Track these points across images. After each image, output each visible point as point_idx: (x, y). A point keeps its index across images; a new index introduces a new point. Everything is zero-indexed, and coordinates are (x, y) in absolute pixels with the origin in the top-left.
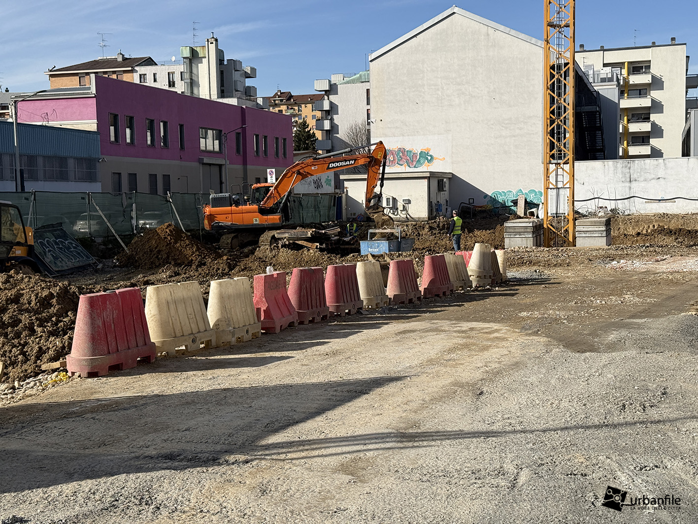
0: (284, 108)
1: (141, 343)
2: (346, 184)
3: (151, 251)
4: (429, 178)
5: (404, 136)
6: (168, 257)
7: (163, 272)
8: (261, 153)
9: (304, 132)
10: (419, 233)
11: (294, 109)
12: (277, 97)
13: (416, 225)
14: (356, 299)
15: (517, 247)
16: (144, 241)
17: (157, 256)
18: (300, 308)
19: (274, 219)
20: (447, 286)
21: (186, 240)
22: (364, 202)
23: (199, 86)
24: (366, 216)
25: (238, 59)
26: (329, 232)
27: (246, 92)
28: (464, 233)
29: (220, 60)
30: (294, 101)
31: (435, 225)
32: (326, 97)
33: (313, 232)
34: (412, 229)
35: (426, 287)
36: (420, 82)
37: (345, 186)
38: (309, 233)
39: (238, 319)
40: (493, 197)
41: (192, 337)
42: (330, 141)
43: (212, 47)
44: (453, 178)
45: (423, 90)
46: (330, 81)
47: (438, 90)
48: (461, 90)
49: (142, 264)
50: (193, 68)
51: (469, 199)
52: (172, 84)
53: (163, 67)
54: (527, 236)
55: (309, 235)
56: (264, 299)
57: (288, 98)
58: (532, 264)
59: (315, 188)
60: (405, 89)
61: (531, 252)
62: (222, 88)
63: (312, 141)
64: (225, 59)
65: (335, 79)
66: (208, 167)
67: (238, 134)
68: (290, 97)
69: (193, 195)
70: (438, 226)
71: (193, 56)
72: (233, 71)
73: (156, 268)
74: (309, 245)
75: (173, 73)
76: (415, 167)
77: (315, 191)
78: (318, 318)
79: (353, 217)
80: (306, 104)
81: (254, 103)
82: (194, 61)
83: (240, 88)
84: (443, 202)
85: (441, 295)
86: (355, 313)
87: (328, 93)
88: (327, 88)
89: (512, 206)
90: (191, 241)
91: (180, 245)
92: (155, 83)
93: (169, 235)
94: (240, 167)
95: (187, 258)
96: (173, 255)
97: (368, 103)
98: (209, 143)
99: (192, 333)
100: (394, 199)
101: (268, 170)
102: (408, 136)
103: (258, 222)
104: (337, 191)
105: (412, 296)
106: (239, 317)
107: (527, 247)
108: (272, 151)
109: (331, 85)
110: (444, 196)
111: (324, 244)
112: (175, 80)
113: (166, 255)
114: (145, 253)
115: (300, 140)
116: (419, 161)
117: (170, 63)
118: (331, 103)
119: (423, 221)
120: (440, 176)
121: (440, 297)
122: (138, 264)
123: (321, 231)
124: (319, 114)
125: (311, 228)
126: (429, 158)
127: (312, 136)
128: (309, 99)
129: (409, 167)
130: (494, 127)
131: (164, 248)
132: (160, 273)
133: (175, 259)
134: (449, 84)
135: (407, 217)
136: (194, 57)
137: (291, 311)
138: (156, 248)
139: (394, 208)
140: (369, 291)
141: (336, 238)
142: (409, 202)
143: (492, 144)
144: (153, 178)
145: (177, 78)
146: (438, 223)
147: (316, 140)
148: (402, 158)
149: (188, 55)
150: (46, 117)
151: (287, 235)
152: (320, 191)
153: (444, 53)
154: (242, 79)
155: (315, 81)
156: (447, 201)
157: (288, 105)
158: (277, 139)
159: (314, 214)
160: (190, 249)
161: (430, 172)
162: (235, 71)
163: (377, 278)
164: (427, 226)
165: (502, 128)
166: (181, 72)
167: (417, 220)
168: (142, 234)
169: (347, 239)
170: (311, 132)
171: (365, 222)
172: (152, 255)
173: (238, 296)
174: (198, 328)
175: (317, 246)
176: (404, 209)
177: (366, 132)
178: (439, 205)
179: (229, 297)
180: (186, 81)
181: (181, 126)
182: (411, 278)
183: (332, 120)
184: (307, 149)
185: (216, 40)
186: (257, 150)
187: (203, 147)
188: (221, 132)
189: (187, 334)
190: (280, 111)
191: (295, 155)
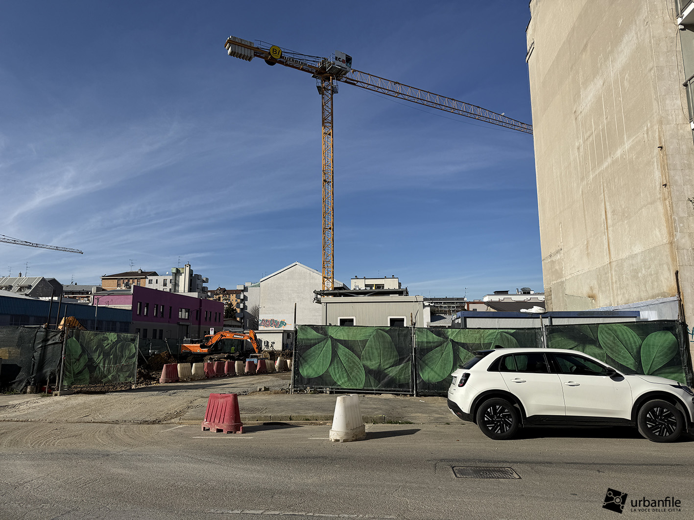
0: (221, 296)
1: (177, 377)
3: (158, 363)
4: (283, 333)
5: (277, 314)
8: (208, 320)
9: (230, 308)
11: (226, 297)
12: (218, 290)
14: (234, 371)
16: (155, 359)
18: (217, 372)
19: (206, 350)
20: (265, 369)
23: (179, 286)
25: (200, 274)
27: (202, 289)
29: (191, 274)
30: (226, 292)
32: (242, 293)
35: (258, 370)
36: (282, 292)
39: (199, 373)
42: (243, 313)
43: (188, 269)
46: (244, 286)
47: (289, 295)
50: (177, 278)
52: (165, 285)
53: (161, 277)
56: (207, 369)
57: (224, 291)
60: (275, 294)
62: (191, 288)
63: (234, 313)
64: (194, 274)
65: (247, 284)
66: (182, 326)
67: (197, 311)
68: (224, 290)
70: (286, 354)
74: (225, 360)
75: (166, 280)
76: (278, 328)
80: (232, 294)
81: (206, 295)
83: (200, 287)
84: (289, 343)
85: (260, 372)
87: (243, 291)
88: (243, 289)
92: (157, 284)
94: (197, 326)
98: (183, 314)
100: (267, 342)
101: (211, 329)
103: (197, 351)
108: (213, 319)
109: (244, 288)
112: (167, 283)
114: (155, 363)
115: (228, 312)
116: (280, 325)
117: (166, 275)
118: (245, 296)
119: (279, 351)
120: (288, 332)
124: (238, 300)
126: (285, 324)
127: (234, 310)
128: (234, 292)
129: (276, 327)
135: (272, 350)
136: (178, 273)
137: (214, 373)
139: (267, 346)
140: (238, 369)
142: (274, 343)
144: (155, 331)
145: (168, 282)
147: (236, 312)
148: (272, 324)
149: (175, 272)
150: (108, 303)
153: (292, 280)
154: (201, 283)
155: (238, 285)
156: (291, 343)
157: (223, 295)
158: (216, 313)
161: (284, 330)
162: (198, 279)
166: (170, 279)
167: (277, 351)
168: (153, 356)
170: (234, 308)
173: (200, 368)
174: (190, 375)
176: (272, 346)
177: (258, 309)
178: (287, 344)
179: (198, 367)
180: (172, 284)
181: (171, 307)
183: (244, 304)
184: (231, 317)
185: (190, 265)
186: (206, 318)
187: (180, 317)
188: (189, 310)
189: (187, 375)
190: (219, 297)
191: (224, 320)
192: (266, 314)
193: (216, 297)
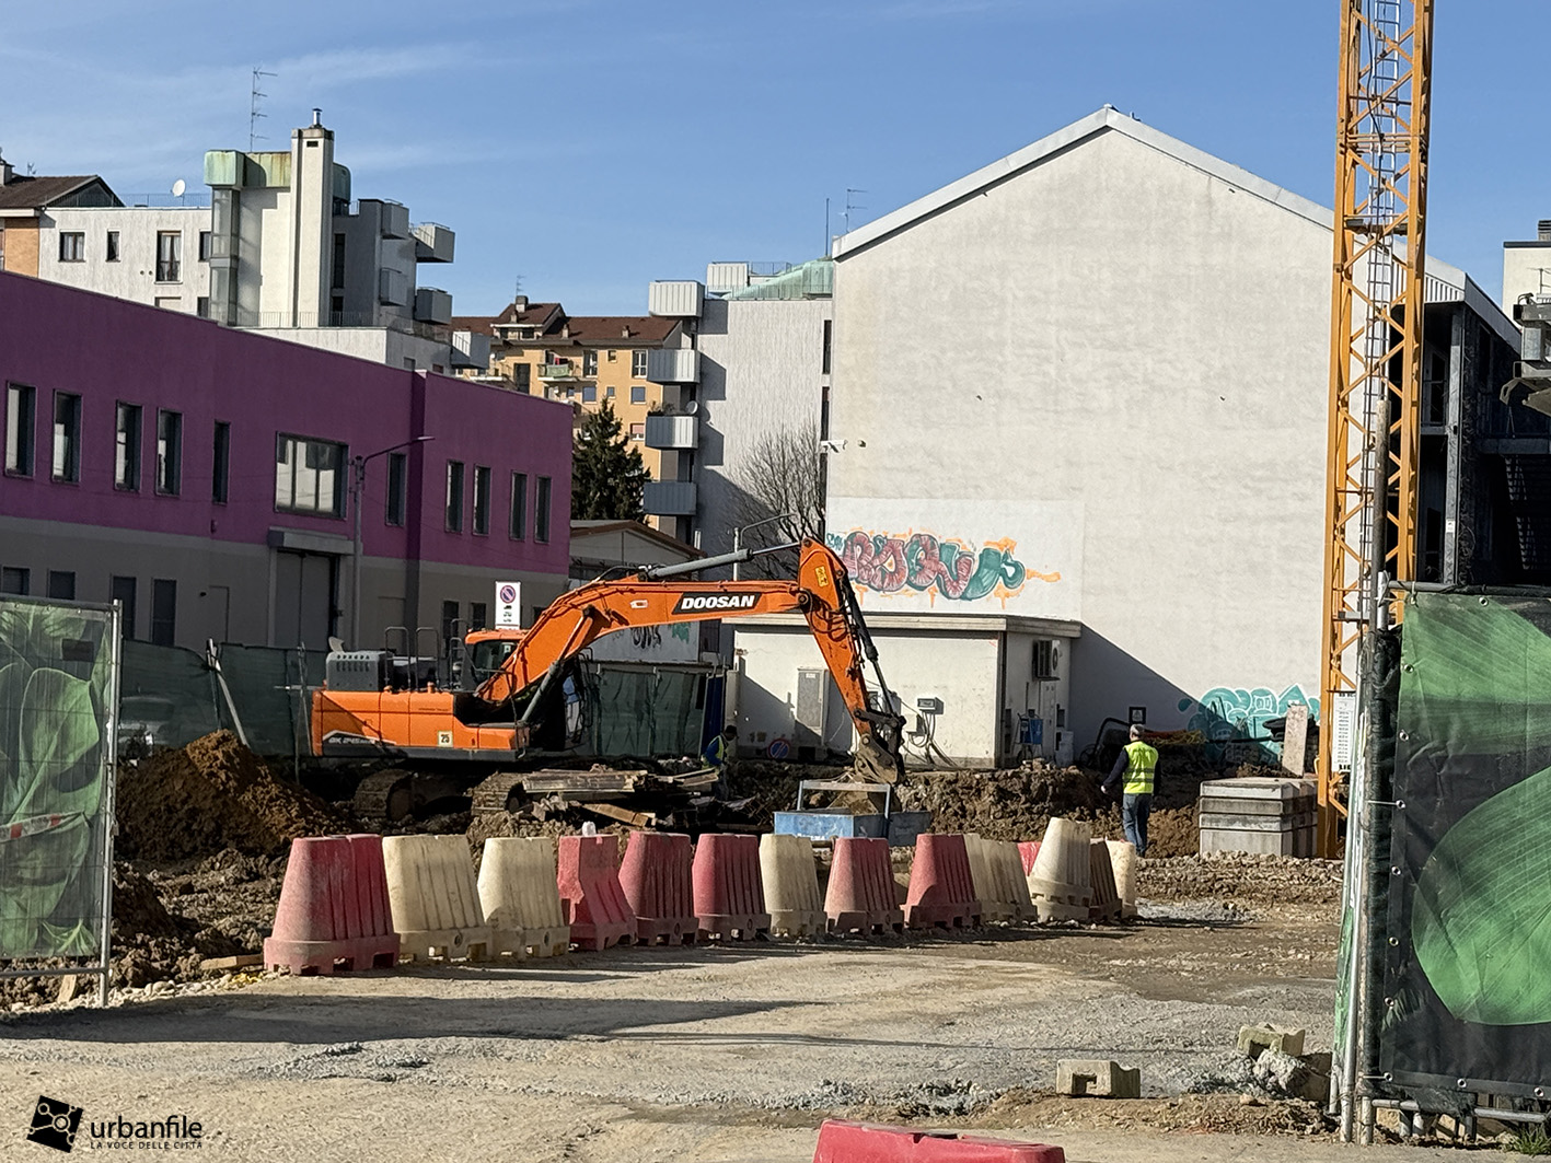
0: (534, 357)
1: (380, 930)
2: (741, 640)
4: (1003, 637)
5: (931, 497)
6: (218, 830)
7: (213, 868)
8: (469, 522)
9: (603, 448)
10: (963, 808)
11: (571, 364)
12: (514, 318)
13: (956, 781)
14: (757, 909)
15: (1218, 853)
16: (151, 782)
17: (189, 826)
18: (642, 911)
19: (495, 737)
20: (966, 905)
21: (269, 783)
22: (794, 701)
23: (257, 281)
24: (798, 745)
25: (397, 200)
26: (685, 780)
27: (414, 309)
28: (1107, 816)
29: (335, 198)
30: (570, 335)
31: (1017, 786)
32: (686, 340)
33: (640, 778)
34: (942, 794)
35: (916, 904)
36: (991, 333)
37: (736, 647)
38: (628, 781)
39: (530, 913)
40: (1209, 706)
41: (456, 933)
42: (692, 487)
43: (314, 158)
44: (1083, 640)
45: (1000, 359)
46: (701, 288)
47: (1047, 360)
48: (1119, 366)
49: (143, 846)
50: (243, 221)
51: (1131, 709)
52: (166, 270)
53: (138, 212)
54: (1266, 827)
55: (629, 787)
56: (577, 883)
57: (551, 326)
58: (1236, 893)
59: (636, 643)
60: (943, 351)
61: (1251, 866)
62: (338, 293)
63: (629, 480)
64: (354, 198)
65: (721, 279)
66: (296, 560)
67: (398, 458)
68: (557, 321)
69: (281, 653)
70: (1026, 789)
71: (245, 183)
72: (378, 238)
73: (183, 857)
74: (628, 815)
75: (175, 235)
76: (963, 597)
77: (637, 655)
78: (676, 937)
79: (756, 744)
80: (612, 347)
81: (442, 347)
82: (250, 199)
83: (397, 294)
84: (1046, 713)
85: (950, 924)
86: (753, 939)
87: (690, 326)
88: (692, 311)
89: (1267, 739)
90: (285, 787)
91: (254, 797)
92: (112, 264)
93: (222, 767)
94: (397, 565)
95: (271, 835)
96: (232, 824)
97: (826, 370)
98: (304, 482)
99: (455, 928)
101: (500, 586)
102: (946, 497)
103: (449, 744)
104: (709, 657)
105: (882, 920)
106: (533, 911)
107: (1246, 854)
108: (500, 515)
109: (704, 302)
110: (1050, 697)
111: (670, 817)
112: (180, 256)
113: (213, 824)
114: (152, 815)
115: (593, 475)
116: (977, 578)
117: (168, 201)
118: (703, 363)
119: (978, 771)
120: (1040, 631)
121: (948, 930)
122: (132, 845)
123: (662, 779)
124: (656, 394)
125: (636, 768)
126: (1011, 571)
127: (628, 462)
128: (626, 334)
129: (946, 595)
130: (1218, 487)
131: (208, 804)
132: (204, 872)
133: (239, 836)
134: (1081, 345)
135: (928, 755)
136: (249, 187)
137: (625, 913)
138: (184, 802)
140: (785, 898)
141: (706, 799)
142: (937, 707)
143: (1211, 540)
144: (124, 587)
145: (187, 250)
146: (1024, 780)
147: (641, 477)
148: (923, 567)
149: (230, 180)
151: (560, 786)
152: (649, 655)
153: (1071, 248)
154: (404, 265)
155: (652, 284)
156: (1060, 712)
157: (549, 350)
158: (521, 478)
159: (634, 731)
160: (280, 811)
161: (1008, 617)
162: (385, 237)
163: (804, 872)
164: (991, 787)
165: (1243, 491)
166: (202, 234)
167: (961, 765)
168: (134, 762)
169: (738, 804)
170: (628, 449)
171: (794, 762)
172: (172, 823)
173: (533, 870)
174: (465, 920)
175: (650, 820)
176: (922, 728)
177: (814, 462)
178: (1032, 722)
179: (518, 870)
180: (216, 263)
181: (222, 428)
182: (881, 880)
183: (701, 416)
184: (607, 508)
185: (328, 135)
186: (455, 512)
187: (283, 497)
188: (342, 448)
189: (447, 924)
190: (523, 370)
191: (576, 532)
192: (875, 493)
193: (502, 367)
